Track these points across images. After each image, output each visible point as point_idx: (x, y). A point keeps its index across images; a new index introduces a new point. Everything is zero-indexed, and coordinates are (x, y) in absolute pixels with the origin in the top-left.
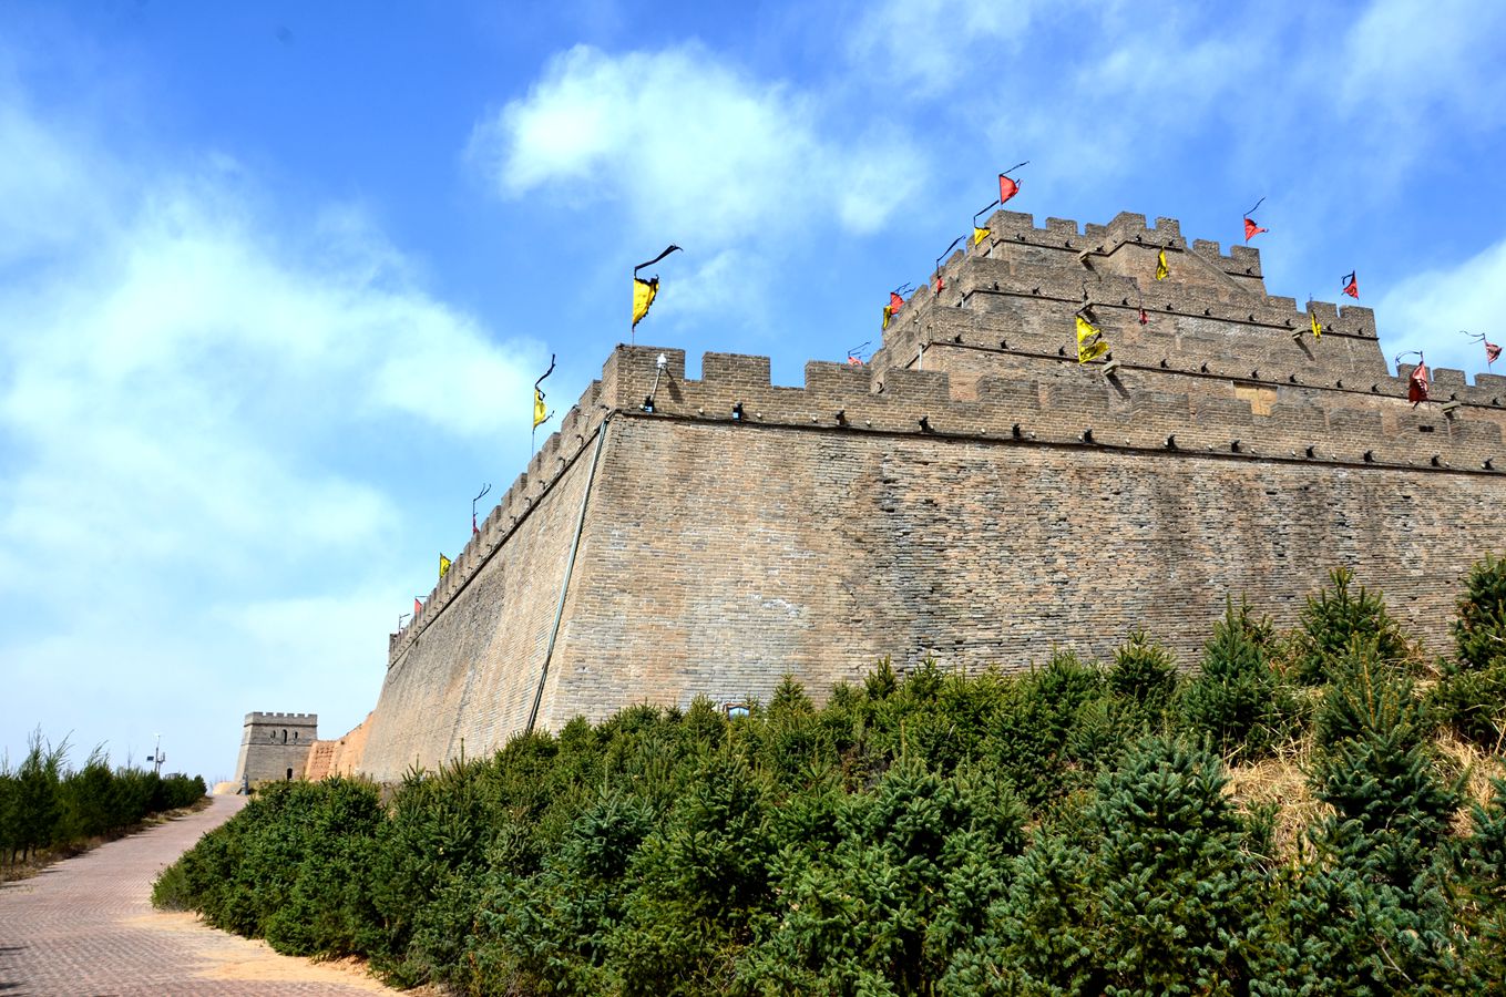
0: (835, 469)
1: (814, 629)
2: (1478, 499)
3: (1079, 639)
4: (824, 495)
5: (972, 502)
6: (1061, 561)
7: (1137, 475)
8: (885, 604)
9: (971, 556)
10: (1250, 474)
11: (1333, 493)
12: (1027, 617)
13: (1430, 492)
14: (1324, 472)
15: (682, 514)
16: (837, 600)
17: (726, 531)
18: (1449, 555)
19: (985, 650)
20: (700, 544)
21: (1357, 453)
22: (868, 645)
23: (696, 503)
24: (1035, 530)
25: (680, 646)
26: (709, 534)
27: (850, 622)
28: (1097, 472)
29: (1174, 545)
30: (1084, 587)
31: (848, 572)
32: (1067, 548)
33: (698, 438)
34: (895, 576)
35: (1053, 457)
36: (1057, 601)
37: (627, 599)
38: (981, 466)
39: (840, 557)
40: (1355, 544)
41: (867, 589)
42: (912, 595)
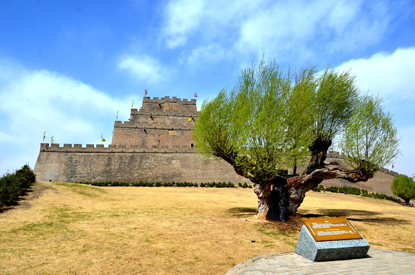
0: (65, 157)
1: (59, 175)
2: (161, 157)
3: (92, 176)
4: (63, 160)
5: (82, 160)
6: (92, 167)
7: (106, 155)
8: (68, 172)
9: (80, 166)
10: (124, 155)
11: (137, 157)
12: (85, 174)
13: (153, 156)
14: (136, 154)
15: (46, 163)
16: (62, 172)
17: (51, 164)
18: (152, 165)
19: (79, 177)
20: (47, 166)
21: (142, 151)
22: (65, 177)
23: (48, 161)
24: (89, 163)
25: (43, 177)
26: (49, 165)
27: (63, 174)
28: (100, 155)
29: (109, 165)
30: (94, 170)
31: (64, 169)
32: (93, 165)
33: (49, 154)
34: (70, 169)
35: (94, 154)
36: (90, 172)
37: (38, 172)
38: (84, 156)
39: (64, 167)
40: (137, 164)
41: (66, 171)
42: (71, 171)
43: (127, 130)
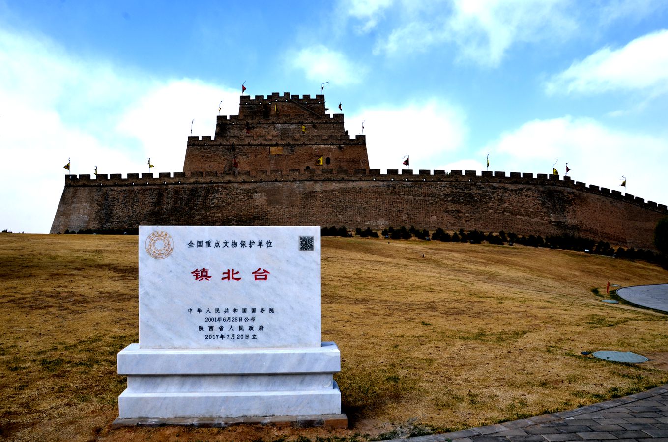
0: (99, 193)
1: (89, 220)
2: (238, 188)
3: (134, 221)
4: (96, 198)
5: (121, 197)
6: (135, 207)
7: (156, 189)
8: (102, 216)
9: (119, 207)
10: (181, 187)
11: (200, 190)
12: (125, 217)
13: (225, 188)
14: (200, 186)
15: (73, 202)
16: (94, 215)
17: (78, 205)
18: (223, 202)
19: (117, 223)
20: (74, 207)
21: (209, 180)
22: (97, 222)
23: (75, 200)
24: (131, 202)
25: (69, 224)
26: (76, 205)
27: (95, 219)
28: (147, 189)
29: (159, 203)
30: (138, 211)
31: (97, 211)
32: (137, 205)
33: (77, 189)
34: (104, 211)
35: (139, 188)
36: (132, 214)
37: (62, 216)
38: (124, 190)
39: (96, 208)
40: (200, 200)
41: (99, 214)
42: (106, 214)
43: (206, 149)
